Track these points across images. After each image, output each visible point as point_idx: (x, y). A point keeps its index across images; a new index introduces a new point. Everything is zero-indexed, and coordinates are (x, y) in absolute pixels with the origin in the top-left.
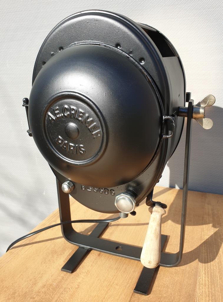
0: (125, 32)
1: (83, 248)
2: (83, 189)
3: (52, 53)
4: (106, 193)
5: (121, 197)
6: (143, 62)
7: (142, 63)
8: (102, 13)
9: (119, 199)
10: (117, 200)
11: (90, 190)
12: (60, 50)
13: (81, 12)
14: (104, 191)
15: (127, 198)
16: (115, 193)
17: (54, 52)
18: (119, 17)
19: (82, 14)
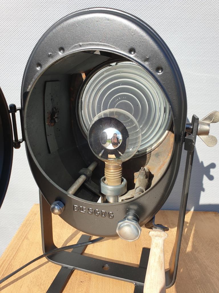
0: (142, 36)
1: (67, 268)
2: (76, 210)
3: (49, 54)
4: (103, 216)
5: (125, 224)
6: (160, 71)
7: (159, 73)
8: (114, 12)
9: (122, 225)
10: (119, 226)
11: (84, 212)
12: (60, 50)
13: (88, 9)
14: (100, 214)
15: (132, 226)
16: (113, 216)
17: (52, 52)
18: (135, 18)
19: (89, 11)
